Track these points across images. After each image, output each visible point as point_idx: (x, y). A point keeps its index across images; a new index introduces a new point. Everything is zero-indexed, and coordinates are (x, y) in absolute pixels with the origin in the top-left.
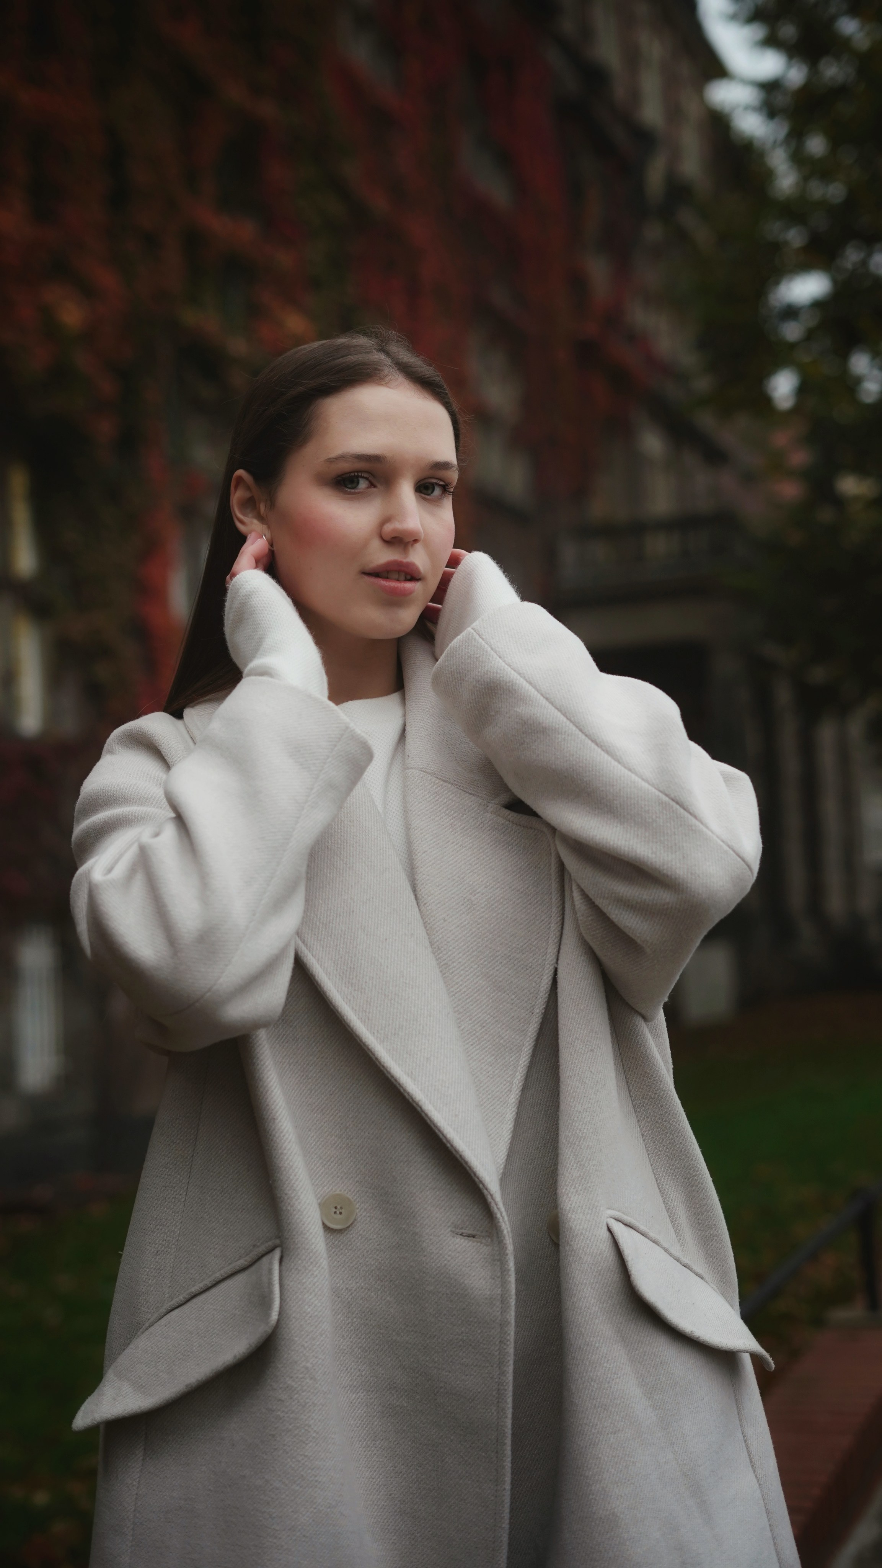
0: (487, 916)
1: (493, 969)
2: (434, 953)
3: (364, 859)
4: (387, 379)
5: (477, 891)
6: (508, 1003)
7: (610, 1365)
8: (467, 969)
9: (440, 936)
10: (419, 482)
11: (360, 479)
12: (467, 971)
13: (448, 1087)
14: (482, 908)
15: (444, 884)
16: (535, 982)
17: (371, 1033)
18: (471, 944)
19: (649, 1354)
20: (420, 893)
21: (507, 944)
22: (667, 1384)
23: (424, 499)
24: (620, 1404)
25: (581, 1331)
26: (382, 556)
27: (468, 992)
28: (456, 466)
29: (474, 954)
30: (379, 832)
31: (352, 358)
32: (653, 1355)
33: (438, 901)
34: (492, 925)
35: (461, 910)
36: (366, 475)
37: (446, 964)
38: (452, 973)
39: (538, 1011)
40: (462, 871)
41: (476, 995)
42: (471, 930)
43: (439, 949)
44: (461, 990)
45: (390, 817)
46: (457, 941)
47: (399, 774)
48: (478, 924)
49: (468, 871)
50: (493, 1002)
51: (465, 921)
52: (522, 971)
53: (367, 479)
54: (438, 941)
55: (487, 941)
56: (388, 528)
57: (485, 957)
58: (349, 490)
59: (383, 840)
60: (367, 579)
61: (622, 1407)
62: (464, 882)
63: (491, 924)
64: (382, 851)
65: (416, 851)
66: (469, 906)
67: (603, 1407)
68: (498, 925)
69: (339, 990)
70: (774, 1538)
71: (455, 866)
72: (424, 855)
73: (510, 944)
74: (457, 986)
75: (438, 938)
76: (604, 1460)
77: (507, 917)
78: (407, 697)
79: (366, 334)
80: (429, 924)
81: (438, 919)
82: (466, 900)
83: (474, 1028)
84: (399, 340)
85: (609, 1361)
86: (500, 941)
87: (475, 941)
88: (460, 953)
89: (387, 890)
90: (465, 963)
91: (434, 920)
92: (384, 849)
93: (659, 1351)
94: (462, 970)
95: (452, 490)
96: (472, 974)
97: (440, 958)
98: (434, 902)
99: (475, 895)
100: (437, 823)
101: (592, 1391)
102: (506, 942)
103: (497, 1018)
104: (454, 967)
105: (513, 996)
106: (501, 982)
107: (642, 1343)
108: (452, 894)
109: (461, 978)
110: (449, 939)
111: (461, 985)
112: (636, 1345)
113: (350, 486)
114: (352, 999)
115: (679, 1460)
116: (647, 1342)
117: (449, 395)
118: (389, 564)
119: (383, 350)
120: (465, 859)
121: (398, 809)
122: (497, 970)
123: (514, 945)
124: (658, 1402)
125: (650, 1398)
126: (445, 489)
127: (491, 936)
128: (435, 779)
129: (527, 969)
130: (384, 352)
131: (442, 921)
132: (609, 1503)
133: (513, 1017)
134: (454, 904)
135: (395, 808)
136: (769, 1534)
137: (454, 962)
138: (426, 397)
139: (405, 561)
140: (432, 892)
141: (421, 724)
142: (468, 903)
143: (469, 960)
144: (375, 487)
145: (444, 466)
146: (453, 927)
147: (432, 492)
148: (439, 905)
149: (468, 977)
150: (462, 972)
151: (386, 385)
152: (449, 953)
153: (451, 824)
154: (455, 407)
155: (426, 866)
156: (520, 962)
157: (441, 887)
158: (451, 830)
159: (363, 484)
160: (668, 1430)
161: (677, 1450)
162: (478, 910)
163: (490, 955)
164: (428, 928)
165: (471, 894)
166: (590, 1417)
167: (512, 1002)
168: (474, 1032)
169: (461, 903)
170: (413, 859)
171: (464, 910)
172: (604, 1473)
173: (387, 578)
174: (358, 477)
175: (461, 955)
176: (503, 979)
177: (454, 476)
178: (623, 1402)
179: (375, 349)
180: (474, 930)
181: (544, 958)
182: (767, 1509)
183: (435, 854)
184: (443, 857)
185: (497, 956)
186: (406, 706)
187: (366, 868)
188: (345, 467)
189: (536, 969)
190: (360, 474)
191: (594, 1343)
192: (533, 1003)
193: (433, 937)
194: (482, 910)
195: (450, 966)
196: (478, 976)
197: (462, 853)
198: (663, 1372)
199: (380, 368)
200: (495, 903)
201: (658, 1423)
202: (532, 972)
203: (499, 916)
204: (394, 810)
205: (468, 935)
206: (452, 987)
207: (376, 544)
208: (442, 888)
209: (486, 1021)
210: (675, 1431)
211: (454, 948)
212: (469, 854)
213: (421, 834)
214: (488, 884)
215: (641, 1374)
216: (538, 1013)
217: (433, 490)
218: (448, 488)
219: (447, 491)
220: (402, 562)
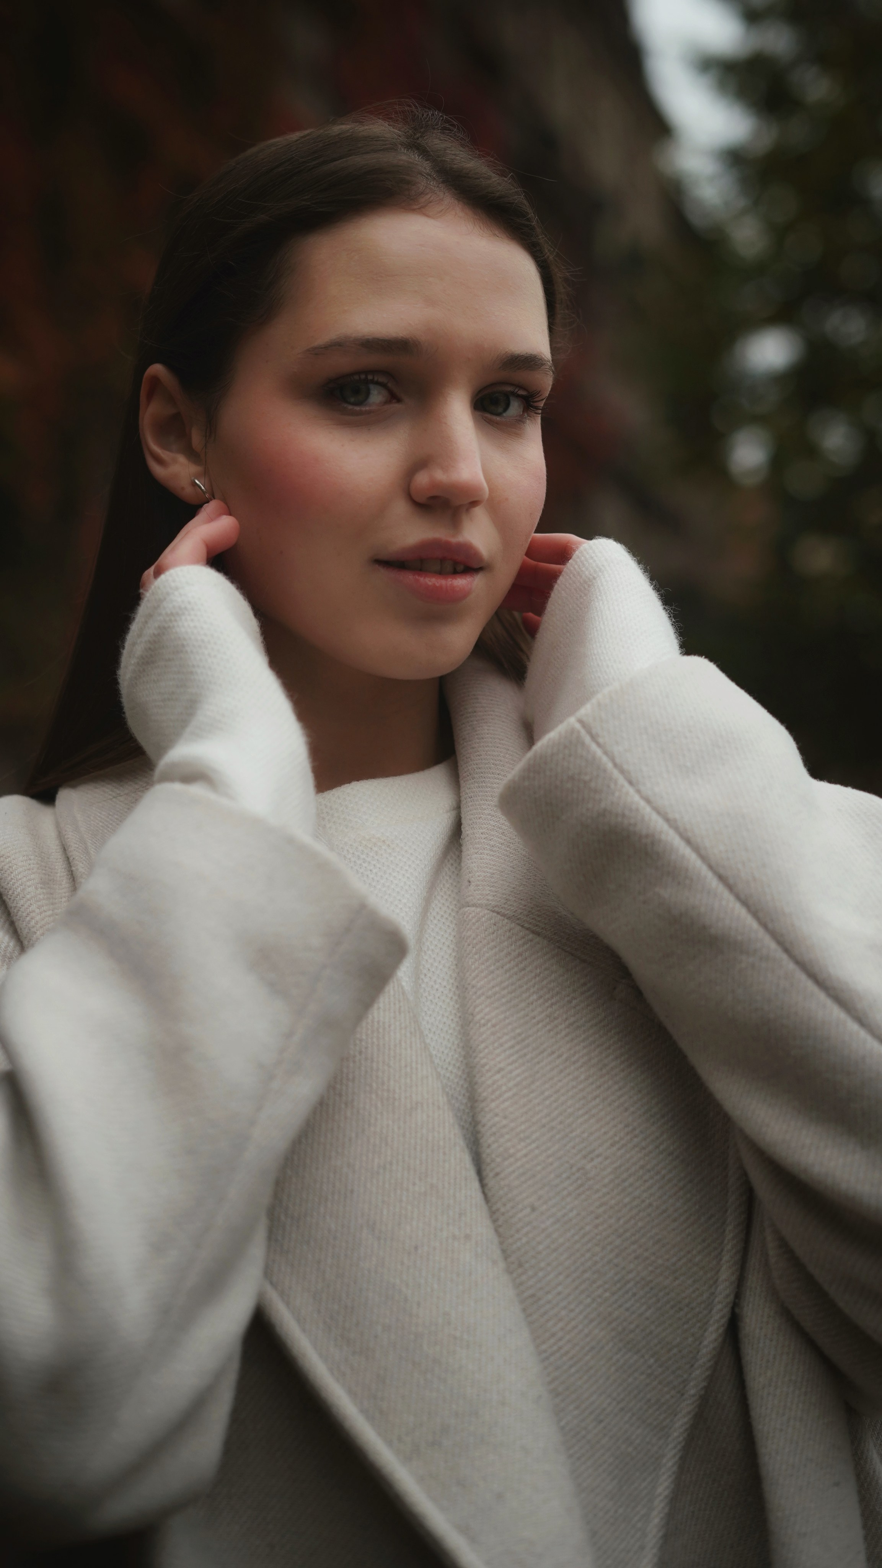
0: (613, 1202)
1: (620, 1306)
2: (511, 1273)
3: (374, 1085)
4: (422, 200)
5: (597, 1152)
6: (642, 1373)
8: (572, 1306)
9: (524, 1240)
10: (480, 392)
11: (372, 386)
12: (572, 1311)
14: (605, 1186)
15: (534, 1137)
16: (693, 1335)
18: (583, 1255)
20: (488, 1151)
21: (647, 1258)
23: (490, 422)
26: (411, 532)
27: (573, 1352)
28: (550, 363)
29: (586, 1275)
30: (403, 1031)
31: (359, 161)
33: (521, 1170)
34: (621, 1222)
35: (565, 1188)
36: (382, 379)
37: (533, 1296)
38: (545, 1313)
39: (692, 1392)
40: (570, 1110)
41: (588, 1358)
42: (582, 1228)
43: (520, 1265)
44: (560, 1348)
45: (430, 998)
46: (555, 1250)
47: (446, 916)
48: (597, 1218)
49: (581, 1112)
50: (617, 1370)
51: (571, 1210)
52: (672, 1312)
53: (383, 385)
54: (519, 1249)
55: (612, 1251)
56: (422, 479)
57: (605, 1283)
58: (350, 407)
59: (411, 1047)
60: (384, 575)
62: (572, 1132)
63: (619, 1219)
64: (408, 1069)
65: (483, 1066)
66: (579, 1182)
68: (633, 1222)
71: (555, 1101)
72: (498, 1076)
73: (653, 1258)
74: (552, 1341)
75: (519, 1244)
77: (650, 1205)
78: (462, 774)
79: (387, 117)
80: (503, 1214)
81: (520, 1206)
82: (574, 1169)
84: (445, 128)
86: (634, 1251)
87: (588, 1250)
88: (560, 1274)
89: (418, 1148)
90: (569, 1295)
91: (513, 1208)
92: (414, 1065)
94: (565, 1308)
95: (541, 404)
96: (581, 1317)
97: (521, 1284)
98: (514, 1171)
99: (592, 1160)
100: (522, 1013)
104: (549, 1302)
105: (652, 1361)
106: (632, 1331)
108: (548, 1157)
109: (561, 1325)
111: (560, 1339)
113: (352, 400)
117: (538, 230)
118: (423, 545)
119: (414, 146)
120: (574, 1087)
121: (445, 983)
122: (627, 1310)
123: (660, 1261)
126: (529, 402)
127: (618, 1242)
128: (519, 928)
129: (681, 1309)
130: (418, 149)
131: (528, 1210)
133: (649, 1400)
134: (552, 1176)
135: (439, 981)
137: (548, 1293)
138: (495, 235)
139: (454, 540)
140: (512, 1151)
141: (492, 823)
142: (578, 1175)
143: (576, 1288)
144: (399, 400)
145: (529, 362)
146: (548, 1223)
147: (505, 410)
148: (523, 1179)
149: (573, 1323)
150: (563, 1313)
151: (421, 210)
152: (541, 1274)
153: (547, 1016)
154: (550, 254)
155: (501, 1099)
156: (668, 1294)
157: (528, 1141)
158: (548, 1027)
159: (376, 397)
162: (598, 1191)
163: (616, 1278)
164: (500, 1223)
165: (585, 1157)
167: (649, 1371)
168: (583, 1433)
169: (564, 1176)
170: (476, 1083)
171: (571, 1188)
173: (421, 570)
174: (367, 382)
175: (561, 1278)
176: (637, 1326)
177: (546, 382)
179: (402, 144)
180: (588, 1228)
183: (518, 1075)
184: (533, 1082)
185: (628, 1282)
186: (462, 790)
187: (379, 1105)
188: (343, 363)
189: (697, 1310)
190: (370, 377)
192: (685, 1376)
193: (510, 1241)
194: (605, 1190)
195: (539, 1299)
196: (592, 1321)
197: (569, 1074)
199: (408, 178)
200: (630, 1176)
203: (635, 1203)
204: (437, 986)
205: (577, 1238)
206: (544, 1342)
207: (400, 508)
208: (530, 1144)
209: (604, 1409)
211: (549, 1264)
212: (582, 1077)
213: (493, 1034)
214: (617, 1139)
216: (693, 1396)
217: (507, 407)
218: (533, 402)
219: (532, 406)
220: (448, 543)
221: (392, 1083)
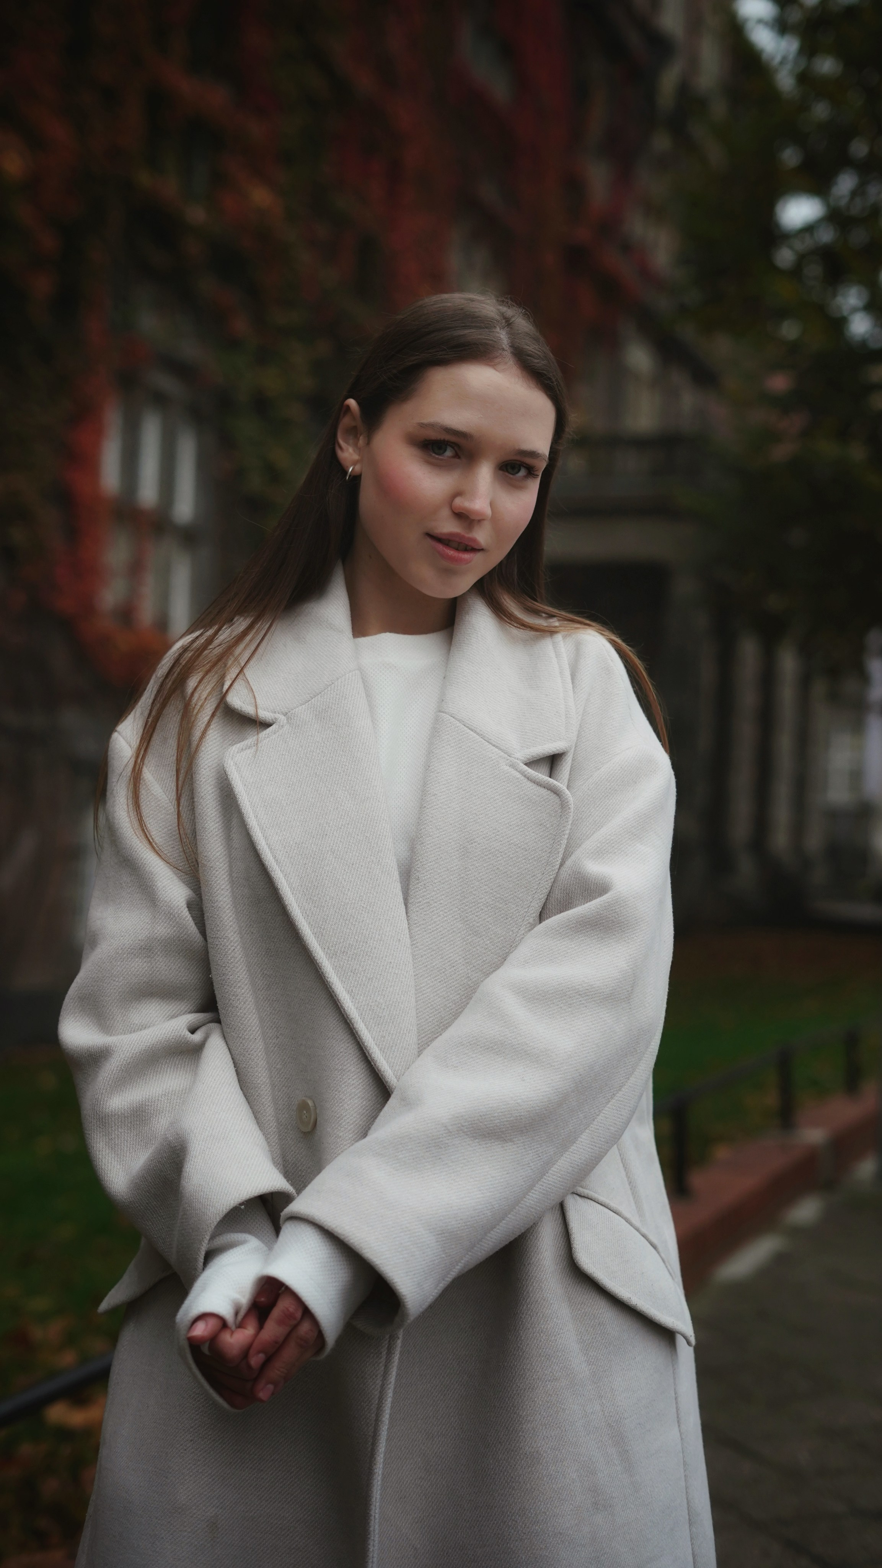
4: (497, 360)
7: (559, 1320)
10: (502, 463)
11: (447, 449)
13: (384, 1009)
14: (476, 857)
17: (322, 948)
19: (589, 1315)
22: (602, 1343)
23: (506, 478)
24: (561, 1356)
25: (541, 1287)
26: (448, 526)
27: (444, 932)
32: (593, 1316)
36: (453, 445)
41: (451, 936)
52: (502, 920)
53: (453, 448)
54: (425, 880)
56: (458, 501)
58: (435, 455)
60: (429, 540)
61: (562, 1359)
67: (547, 1356)
69: (300, 905)
70: (687, 1488)
76: (539, 1404)
83: (444, 966)
85: (558, 1317)
93: (598, 1313)
101: (541, 1341)
102: (491, 891)
103: (468, 960)
107: (585, 1304)
110: (436, 881)
112: (579, 1306)
113: (436, 452)
114: (310, 915)
115: (606, 1412)
116: (589, 1305)
118: (452, 534)
124: (592, 1359)
125: (585, 1355)
128: (463, 726)
132: (535, 1442)
136: (683, 1484)
138: (530, 387)
139: (467, 535)
144: (459, 458)
145: (533, 454)
147: (515, 474)
151: (494, 366)
153: (468, 772)
156: (501, 911)
158: (467, 777)
159: (449, 453)
160: (598, 1384)
161: (604, 1402)
163: (473, 901)
165: (468, 842)
166: (534, 1364)
167: (486, 947)
172: (536, 1415)
173: (448, 546)
176: (481, 925)
178: (564, 1355)
181: (526, 910)
182: (684, 1461)
184: (449, 804)
185: (479, 903)
188: (434, 435)
189: (516, 919)
190: (446, 444)
191: (549, 1299)
196: (456, 919)
198: (599, 1332)
201: (590, 1377)
202: (511, 922)
203: (490, 866)
205: (456, 879)
207: (445, 512)
208: (441, 832)
209: (457, 961)
210: (604, 1385)
213: (436, 777)
215: (581, 1332)
217: (519, 471)
218: (533, 471)
219: (531, 473)
220: (463, 536)
221: (357, 787)
